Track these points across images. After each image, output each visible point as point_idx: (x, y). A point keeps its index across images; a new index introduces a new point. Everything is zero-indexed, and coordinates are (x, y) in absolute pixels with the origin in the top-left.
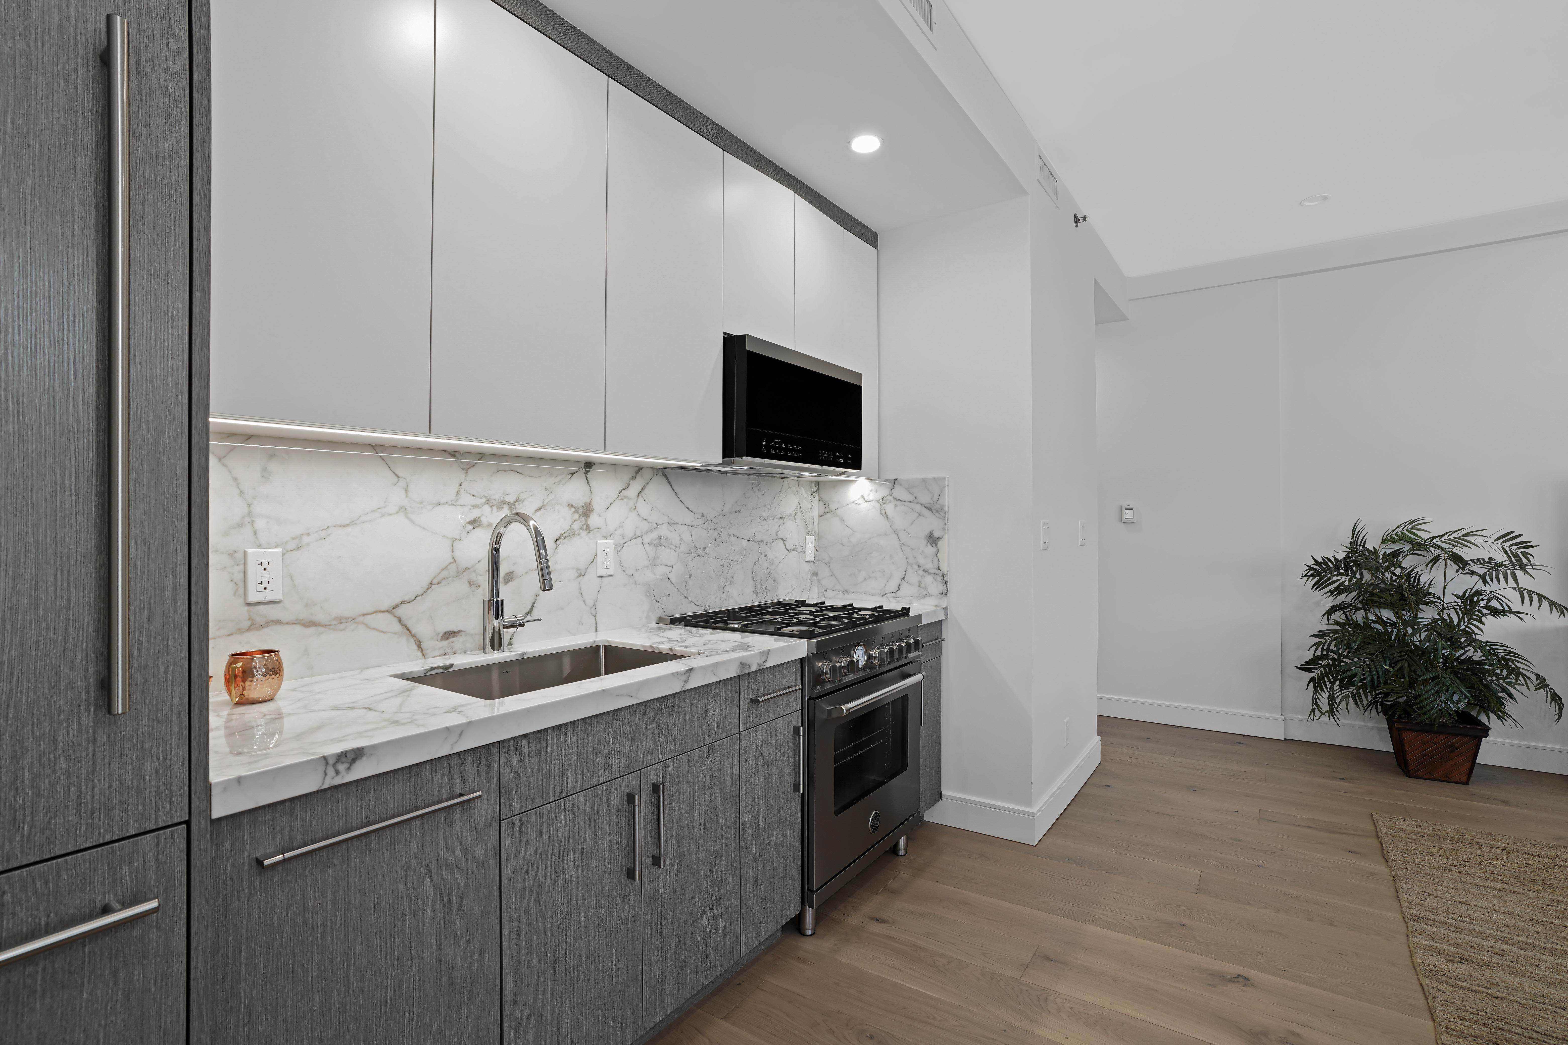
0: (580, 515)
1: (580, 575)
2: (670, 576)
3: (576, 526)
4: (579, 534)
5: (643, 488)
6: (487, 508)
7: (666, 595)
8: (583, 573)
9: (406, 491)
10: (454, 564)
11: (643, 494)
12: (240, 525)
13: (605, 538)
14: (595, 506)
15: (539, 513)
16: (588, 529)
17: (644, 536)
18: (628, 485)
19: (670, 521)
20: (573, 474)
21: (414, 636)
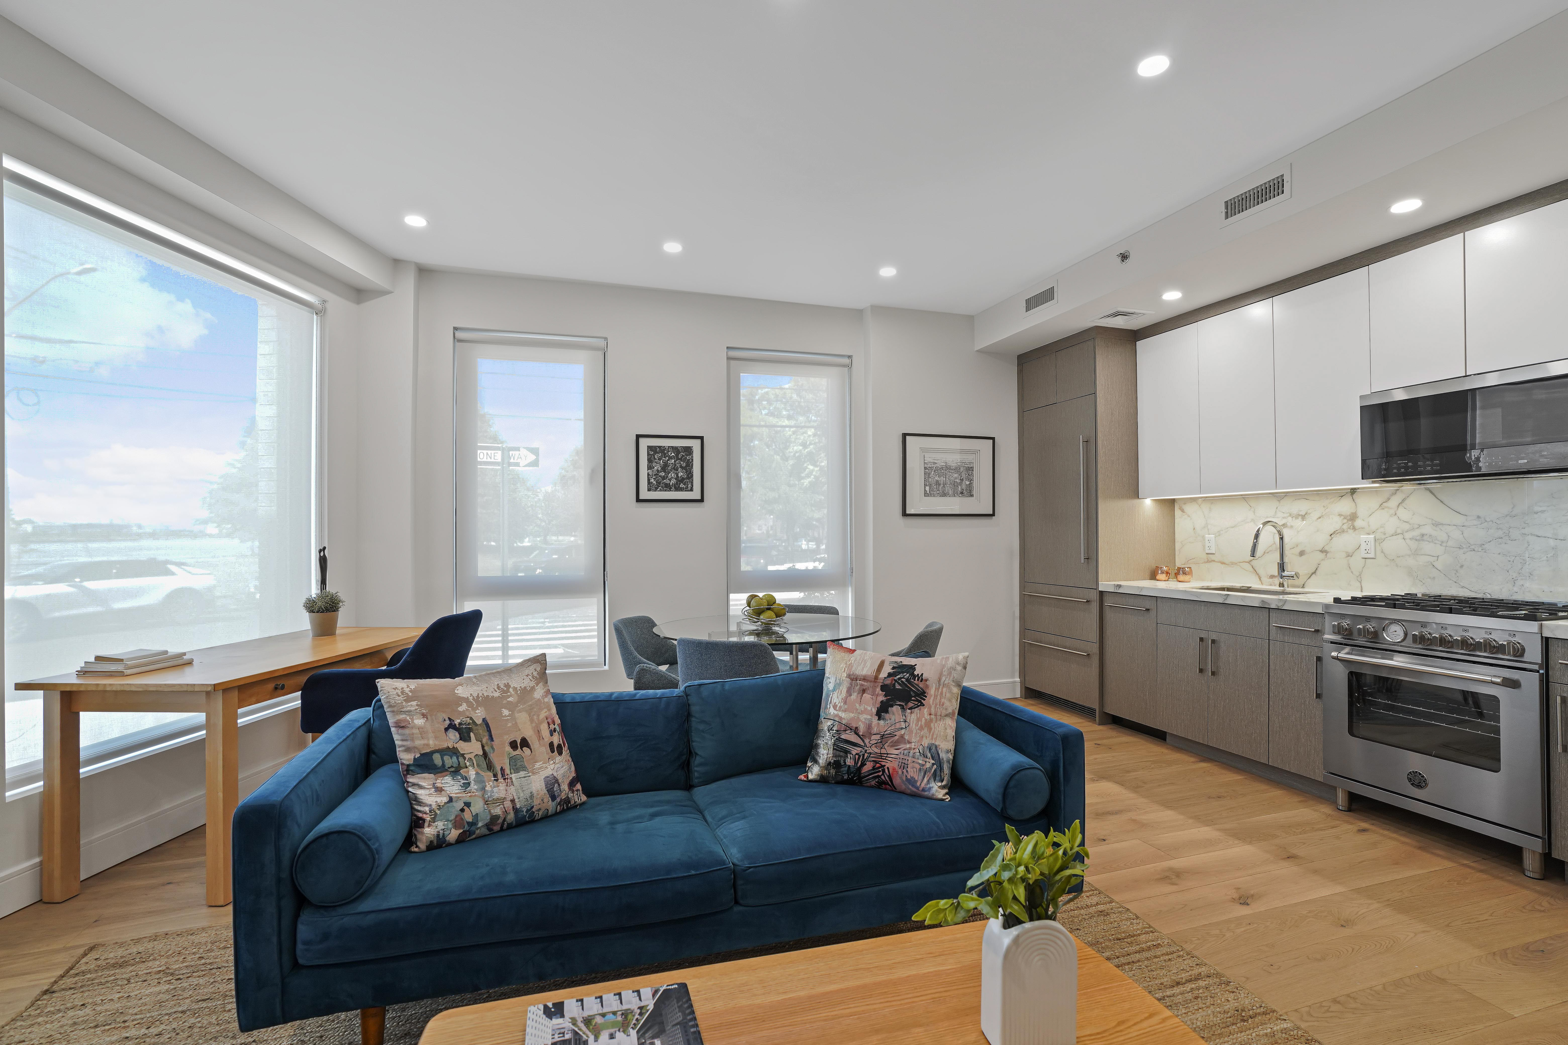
0: (1348, 520)
1: (1348, 556)
2: (1434, 564)
3: (1345, 527)
4: (1347, 532)
5: (1403, 500)
6: (1290, 518)
7: (1430, 578)
8: (1350, 555)
9: (1254, 512)
10: (1274, 545)
11: (1403, 504)
12: (1205, 527)
13: (1369, 534)
14: (1359, 514)
15: (1319, 520)
16: (1354, 529)
17: (1405, 534)
18: (1389, 499)
19: (1434, 522)
20: (1342, 496)
21: (1258, 574)
